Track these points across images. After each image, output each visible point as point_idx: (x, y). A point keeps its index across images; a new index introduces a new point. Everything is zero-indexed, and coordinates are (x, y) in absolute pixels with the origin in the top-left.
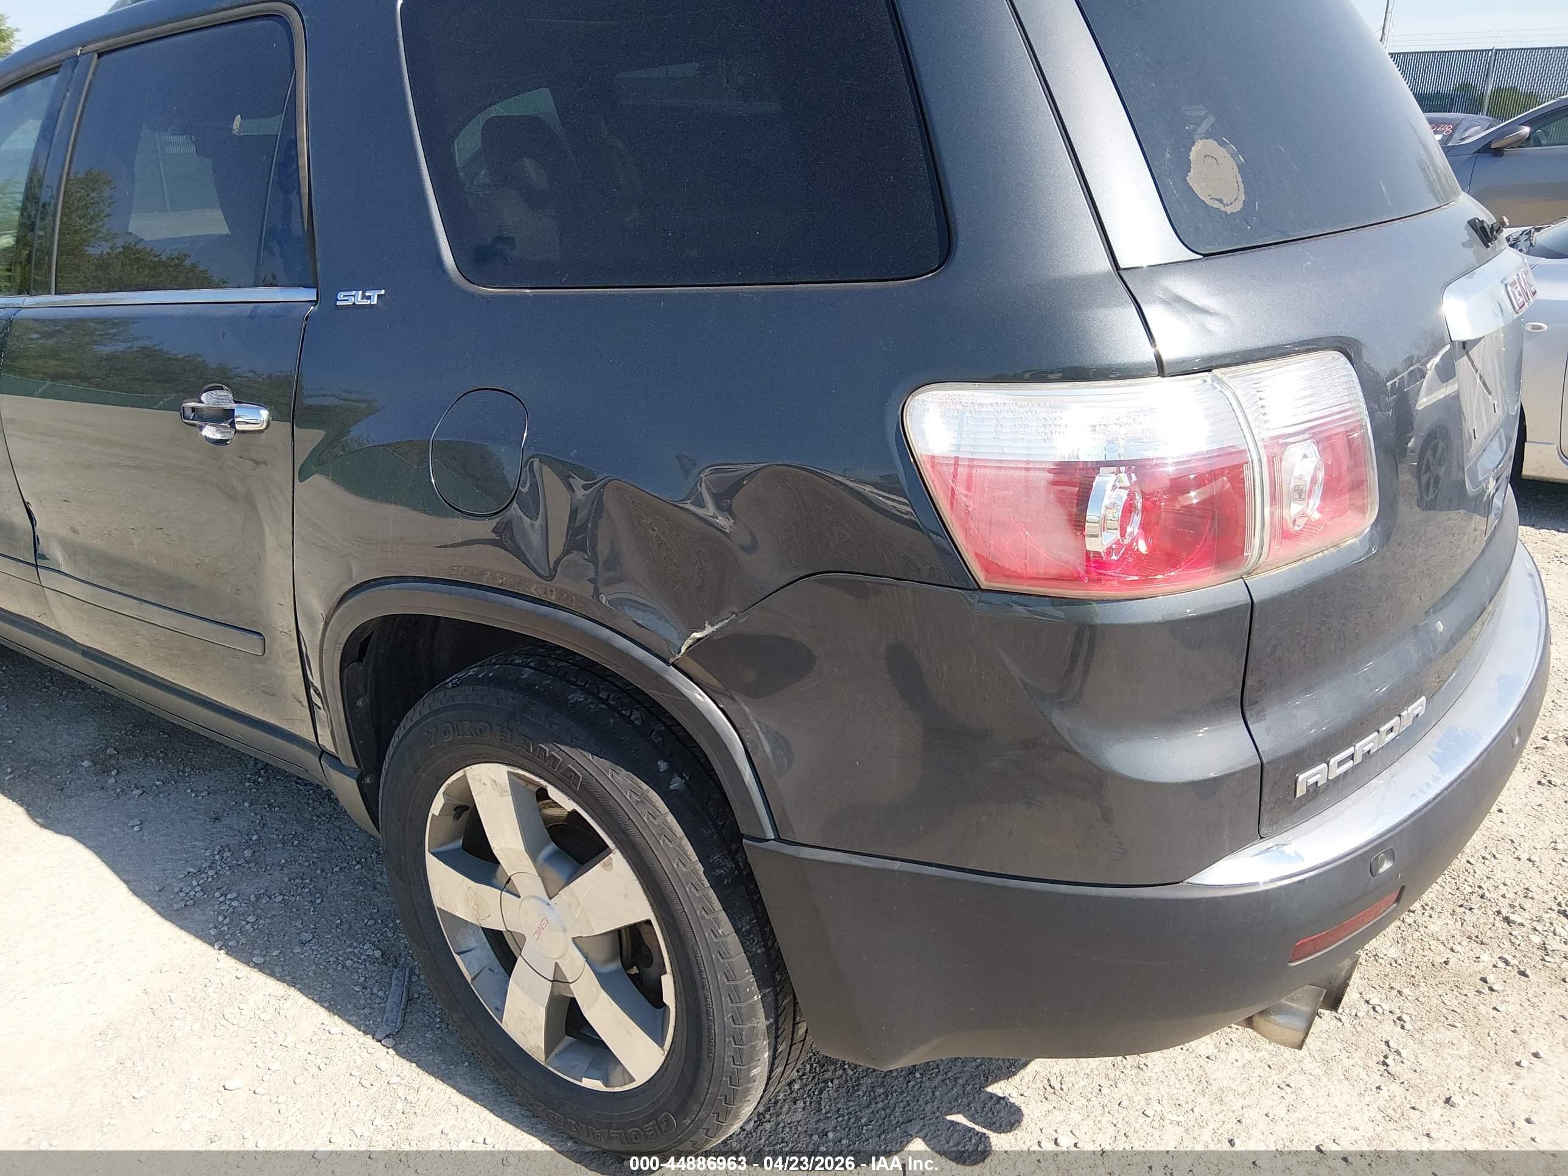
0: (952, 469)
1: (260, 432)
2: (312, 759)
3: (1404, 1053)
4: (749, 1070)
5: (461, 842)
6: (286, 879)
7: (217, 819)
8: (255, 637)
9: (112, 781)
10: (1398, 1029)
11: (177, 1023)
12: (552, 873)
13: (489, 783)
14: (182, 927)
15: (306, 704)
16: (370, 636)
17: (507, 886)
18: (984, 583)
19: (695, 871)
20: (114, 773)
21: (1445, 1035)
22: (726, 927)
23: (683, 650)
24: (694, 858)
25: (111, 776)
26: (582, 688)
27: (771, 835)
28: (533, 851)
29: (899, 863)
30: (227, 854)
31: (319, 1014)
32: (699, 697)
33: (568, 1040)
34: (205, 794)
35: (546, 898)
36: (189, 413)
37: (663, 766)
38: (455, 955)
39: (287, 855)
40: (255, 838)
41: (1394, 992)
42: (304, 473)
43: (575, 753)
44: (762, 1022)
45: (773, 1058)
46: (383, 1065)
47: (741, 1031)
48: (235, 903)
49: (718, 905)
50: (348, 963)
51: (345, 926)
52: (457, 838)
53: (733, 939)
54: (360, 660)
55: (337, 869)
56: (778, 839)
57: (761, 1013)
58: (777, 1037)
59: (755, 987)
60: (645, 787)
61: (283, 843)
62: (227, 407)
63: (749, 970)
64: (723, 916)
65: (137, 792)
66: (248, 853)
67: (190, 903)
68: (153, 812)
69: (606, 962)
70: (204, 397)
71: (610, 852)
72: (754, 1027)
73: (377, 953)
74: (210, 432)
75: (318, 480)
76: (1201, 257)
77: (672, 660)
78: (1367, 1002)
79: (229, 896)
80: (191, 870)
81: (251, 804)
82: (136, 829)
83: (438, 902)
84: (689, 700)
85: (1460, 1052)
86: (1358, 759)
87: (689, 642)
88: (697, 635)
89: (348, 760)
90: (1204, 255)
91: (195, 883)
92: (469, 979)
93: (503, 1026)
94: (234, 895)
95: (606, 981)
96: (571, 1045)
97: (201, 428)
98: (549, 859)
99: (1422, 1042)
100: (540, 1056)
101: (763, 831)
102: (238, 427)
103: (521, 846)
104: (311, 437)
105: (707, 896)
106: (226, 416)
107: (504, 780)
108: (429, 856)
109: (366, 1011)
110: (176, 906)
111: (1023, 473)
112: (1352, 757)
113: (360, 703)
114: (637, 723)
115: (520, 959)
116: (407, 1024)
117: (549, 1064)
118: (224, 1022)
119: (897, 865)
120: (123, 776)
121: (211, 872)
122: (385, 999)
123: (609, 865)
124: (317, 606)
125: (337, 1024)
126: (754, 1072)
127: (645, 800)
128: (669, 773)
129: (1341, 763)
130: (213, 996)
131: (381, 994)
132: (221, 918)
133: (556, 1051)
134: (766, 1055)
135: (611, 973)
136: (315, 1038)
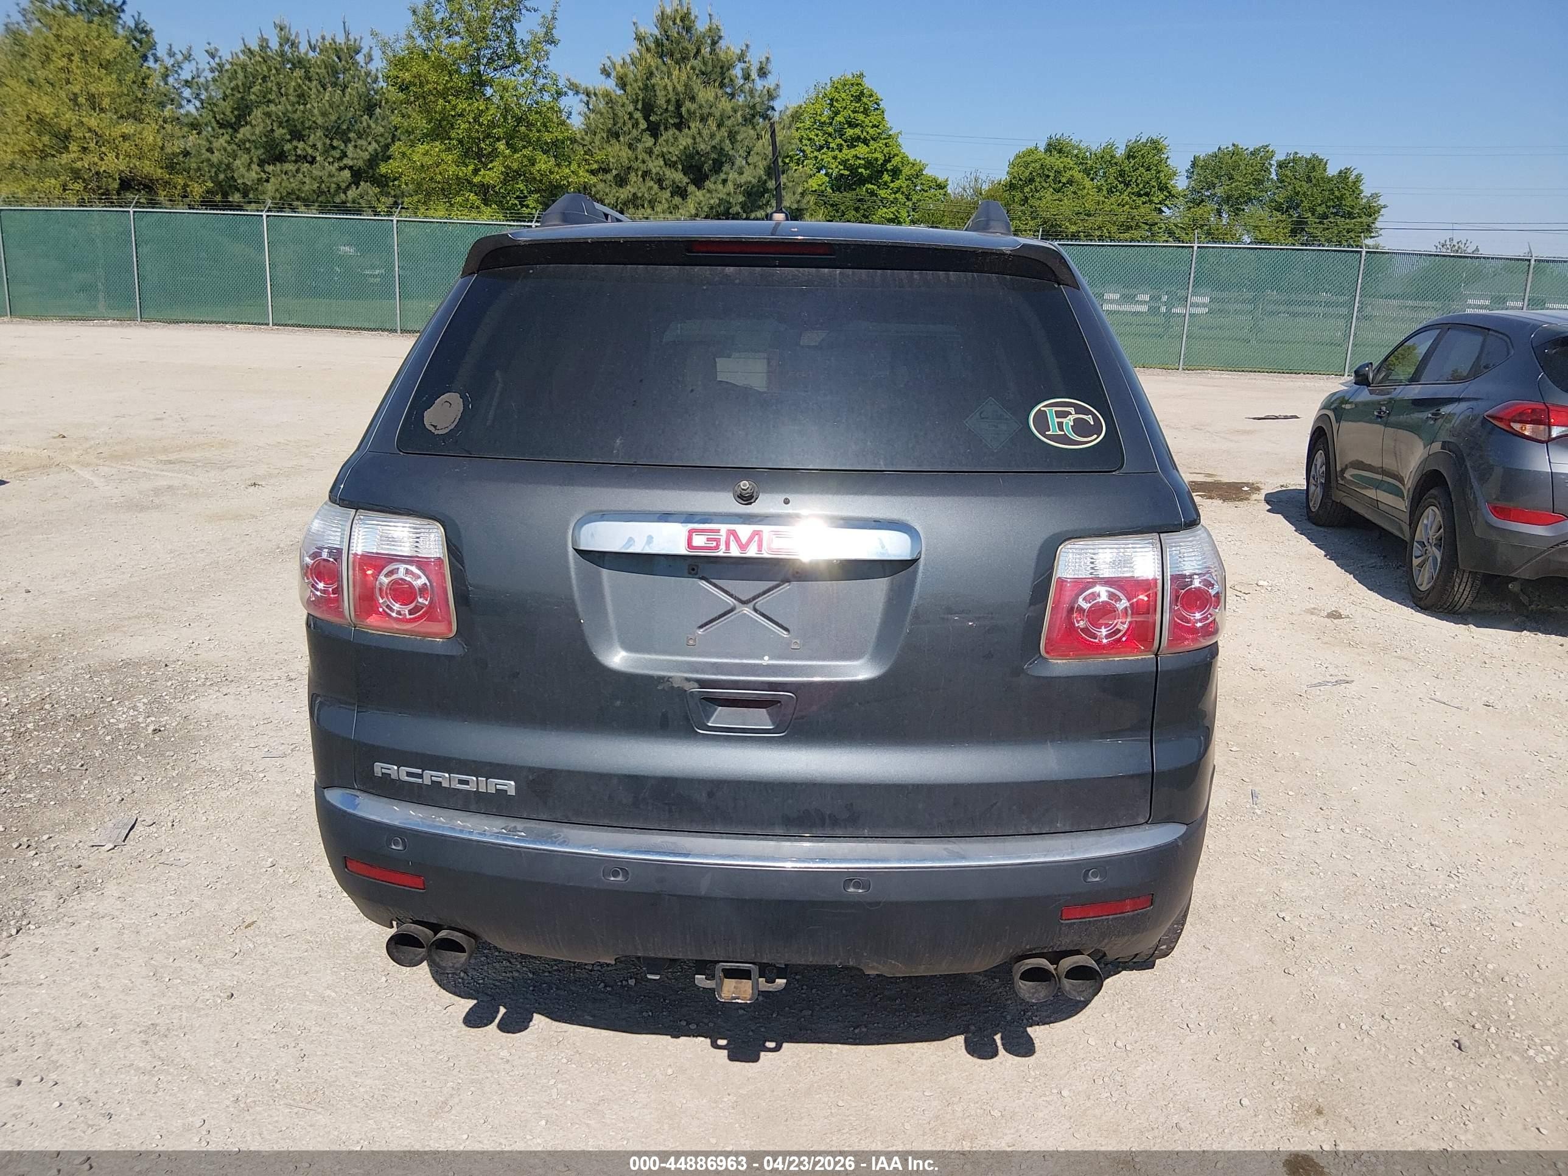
76: (401, 454)
86: (427, 781)
90: (404, 453)
112: (420, 776)
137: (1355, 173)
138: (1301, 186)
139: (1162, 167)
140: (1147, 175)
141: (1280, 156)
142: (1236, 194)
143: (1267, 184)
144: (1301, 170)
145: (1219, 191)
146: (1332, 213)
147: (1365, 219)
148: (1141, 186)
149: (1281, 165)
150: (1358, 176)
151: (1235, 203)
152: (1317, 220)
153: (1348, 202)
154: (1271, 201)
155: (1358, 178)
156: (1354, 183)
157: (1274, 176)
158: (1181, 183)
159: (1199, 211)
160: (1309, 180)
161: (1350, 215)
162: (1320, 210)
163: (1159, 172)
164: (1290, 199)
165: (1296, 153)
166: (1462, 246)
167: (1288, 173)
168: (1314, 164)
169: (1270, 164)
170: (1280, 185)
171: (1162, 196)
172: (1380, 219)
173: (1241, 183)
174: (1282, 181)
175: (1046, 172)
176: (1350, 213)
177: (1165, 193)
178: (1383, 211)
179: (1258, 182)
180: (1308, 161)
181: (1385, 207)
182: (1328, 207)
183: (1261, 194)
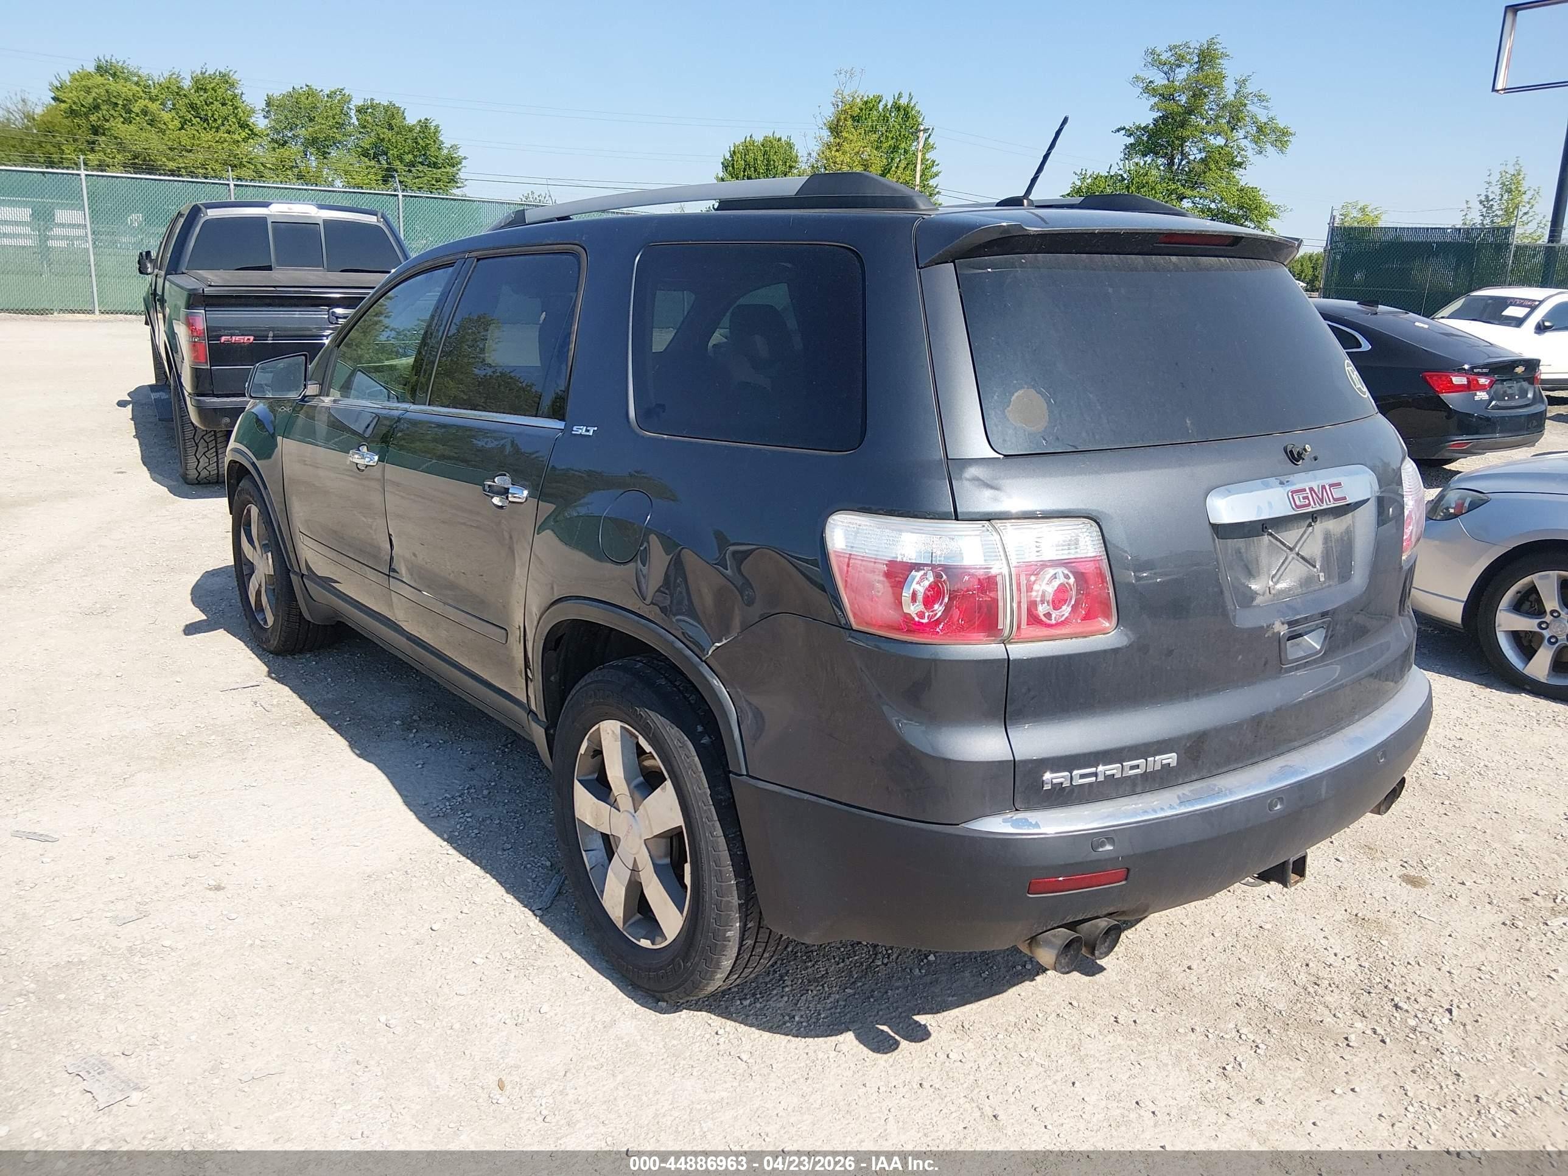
0: (847, 560)
1: (521, 503)
2: (522, 714)
3: (1244, 1065)
4: (726, 931)
5: (596, 776)
6: (505, 811)
7: (473, 769)
8: (503, 631)
9: (412, 735)
10: (1252, 1052)
11: (414, 879)
12: (637, 795)
13: (610, 732)
14: (430, 828)
15: (524, 677)
16: (562, 636)
17: (614, 805)
18: (855, 626)
19: (705, 793)
20: (414, 731)
21: (1287, 1062)
22: (719, 831)
23: (710, 653)
24: (706, 785)
25: (411, 732)
26: (666, 678)
27: (745, 773)
28: (628, 781)
29: (808, 796)
30: (473, 791)
31: (501, 891)
32: (716, 682)
33: (639, 916)
34: (469, 753)
35: (633, 811)
36: (487, 488)
37: (700, 729)
38: (583, 853)
39: (509, 798)
40: (493, 784)
41: (1265, 1030)
42: (540, 529)
43: (652, 714)
44: (735, 900)
45: (744, 930)
46: (531, 924)
47: (721, 901)
48: (469, 820)
49: (715, 818)
50: (529, 866)
51: (534, 845)
52: (594, 772)
53: (722, 840)
54: (555, 650)
55: (538, 811)
56: (748, 775)
57: (735, 893)
58: (747, 916)
59: (732, 874)
60: (686, 738)
61: (510, 791)
62: (506, 486)
63: (729, 862)
64: (718, 824)
65: (427, 745)
66: (485, 792)
67: (441, 814)
68: (433, 758)
69: (660, 857)
70: (496, 480)
71: (665, 780)
72: (729, 902)
73: (548, 864)
74: (496, 500)
75: (548, 533)
76: (1002, 456)
77: (704, 659)
78: (1238, 1031)
79: (467, 815)
80: (448, 795)
81: (496, 764)
82: (420, 766)
83: (577, 815)
84: (710, 684)
85: (1292, 1076)
86: (1101, 778)
87: (714, 648)
88: (718, 645)
89: (542, 717)
90: (1005, 456)
91: (447, 804)
92: (588, 869)
93: (603, 902)
94: (470, 814)
95: (658, 869)
96: (640, 920)
97: (492, 498)
98: (637, 787)
99: (1264, 1064)
100: (620, 925)
101: (740, 769)
102: (510, 499)
103: (622, 776)
104: (548, 508)
105: (710, 809)
106: (505, 492)
107: (618, 731)
108: (577, 784)
109: (531, 894)
110: (432, 815)
111: (872, 564)
112: (1096, 775)
113: (552, 678)
114: (692, 702)
115: (616, 854)
116: (553, 906)
117: (625, 930)
118: (443, 884)
119: (806, 796)
120: (420, 734)
121: (460, 799)
122: (544, 890)
123: (664, 789)
124: (535, 610)
125: (510, 899)
126: (729, 934)
127: (684, 745)
128: (702, 734)
129: (1082, 776)
130: (441, 868)
131: (543, 886)
132: (458, 827)
133: (629, 923)
134: (738, 925)
135: (663, 865)
136: (495, 902)
137: (434, 124)
138: (384, 133)
139: (238, 103)
140: (225, 111)
141: (357, 101)
142: (322, 136)
143: (350, 129)
144: (380, 115)
145: (302, 132)
146: (419, 162)
147: (448, 169)
148: (219, 122)
149: (360, 110)
150: (437, 126)
151: (319, 145)
152: (407, 169)
153: (432, 151)
154: (357, 146)
155: (437, 131)
156: (435, 133)
157: (354, 120)
158: (260, 123)
159: (283, 152)
160: (391, 128)
161: (435, 165)
162: (408, 158)
163: (236, 108)
164: (375, 145)
165: (372, 99)
166: (542, 199)
167: (369, 118)
168: (392, 114)
169: (349, 108)
170: (362, 130)
171: (243, 134)
172: (463, 170)
173: (321, 127)
174: (364, 127)
175: (114, 100)
176: (435, 164)
177: (247, 130)
178: (464, 162)
179: (340, 126)
180: (386, 109)
181: (465, 158)
182: (415, 156)
183: (345, 138)
